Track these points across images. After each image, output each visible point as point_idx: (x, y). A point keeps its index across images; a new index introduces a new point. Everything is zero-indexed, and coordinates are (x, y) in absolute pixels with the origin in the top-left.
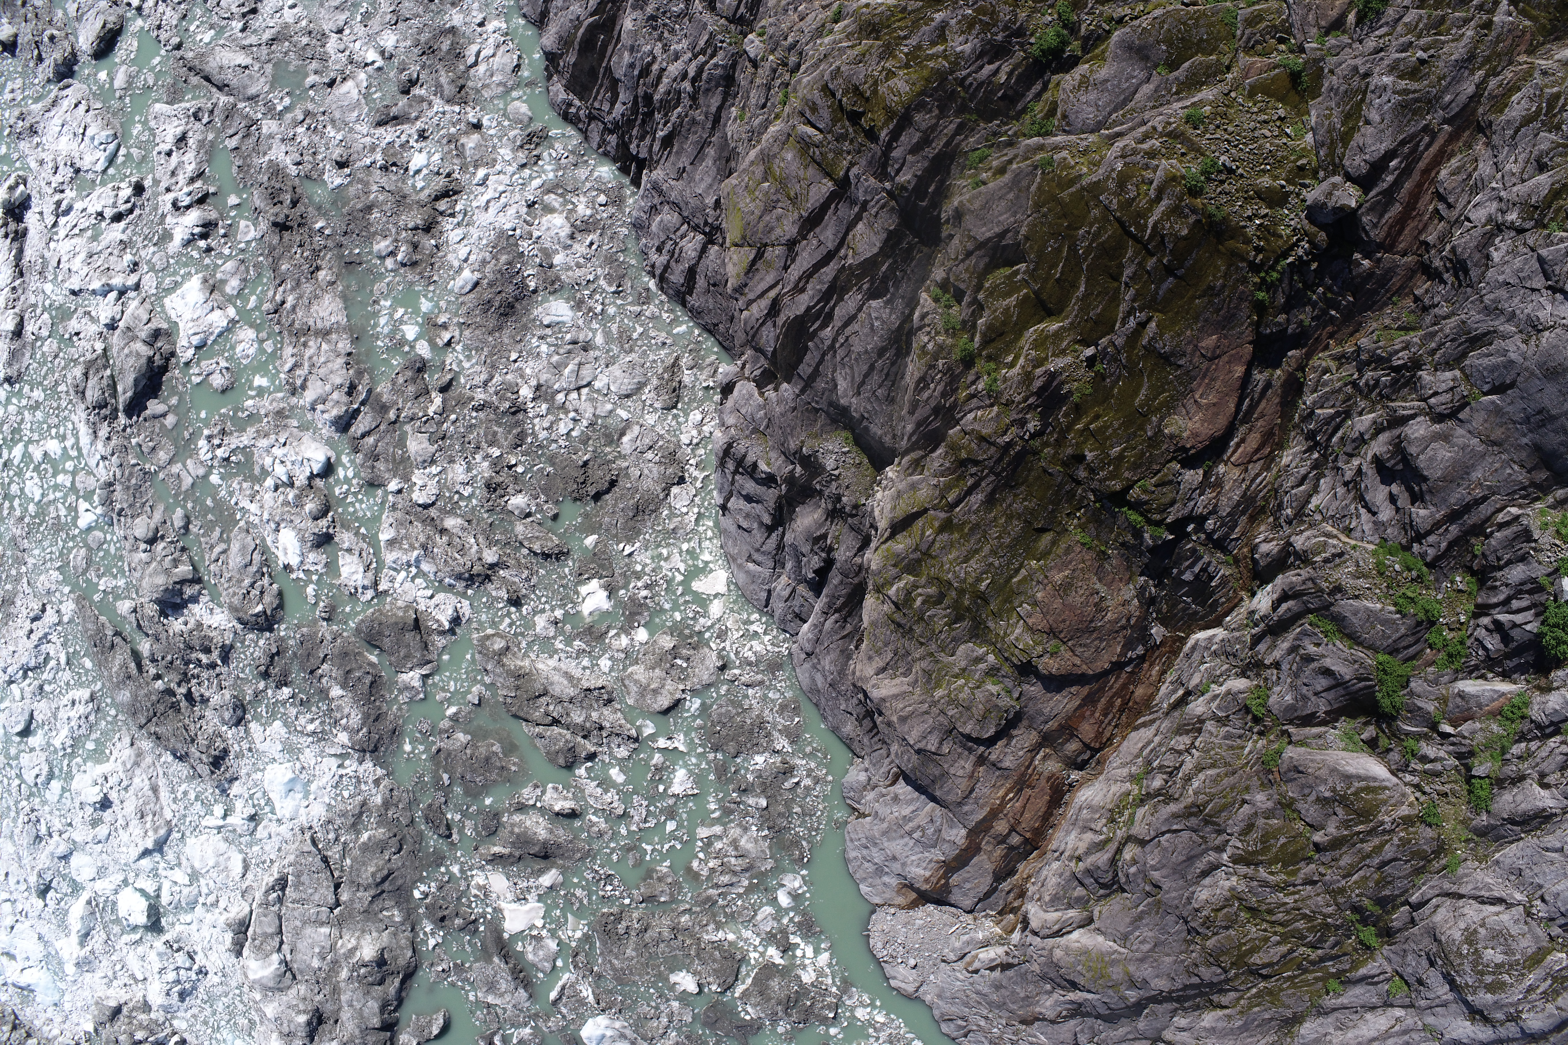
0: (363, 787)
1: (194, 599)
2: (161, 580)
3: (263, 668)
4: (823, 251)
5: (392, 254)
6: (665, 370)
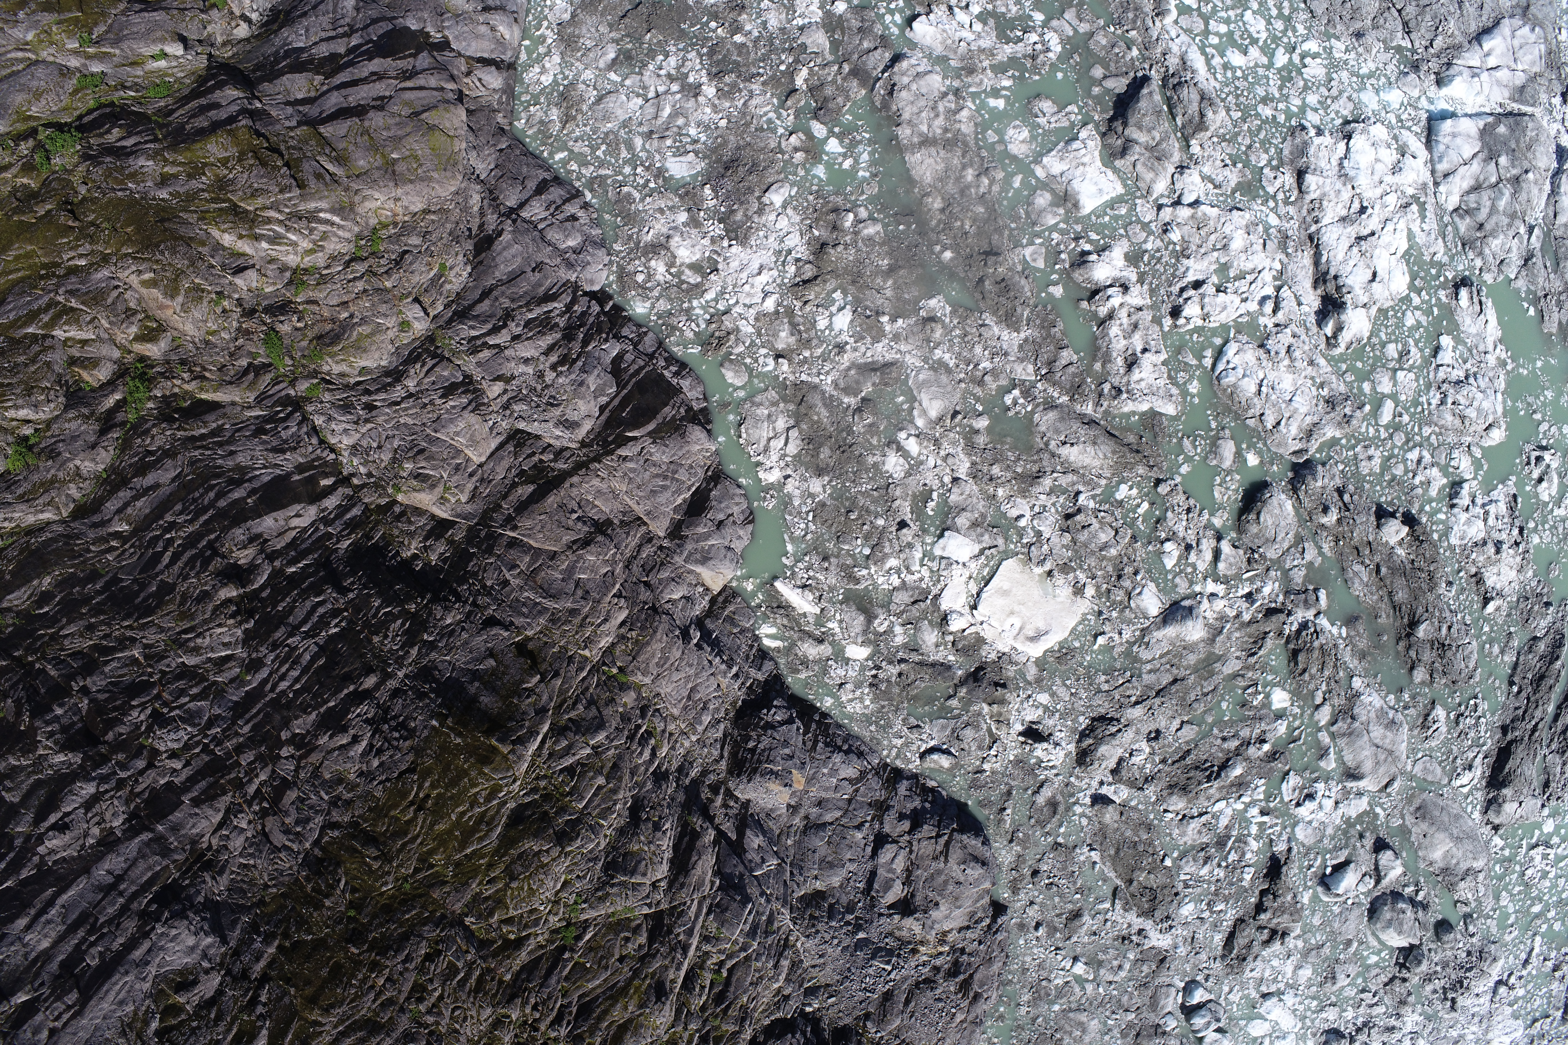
4: (344, 92)
6: (574, 118)
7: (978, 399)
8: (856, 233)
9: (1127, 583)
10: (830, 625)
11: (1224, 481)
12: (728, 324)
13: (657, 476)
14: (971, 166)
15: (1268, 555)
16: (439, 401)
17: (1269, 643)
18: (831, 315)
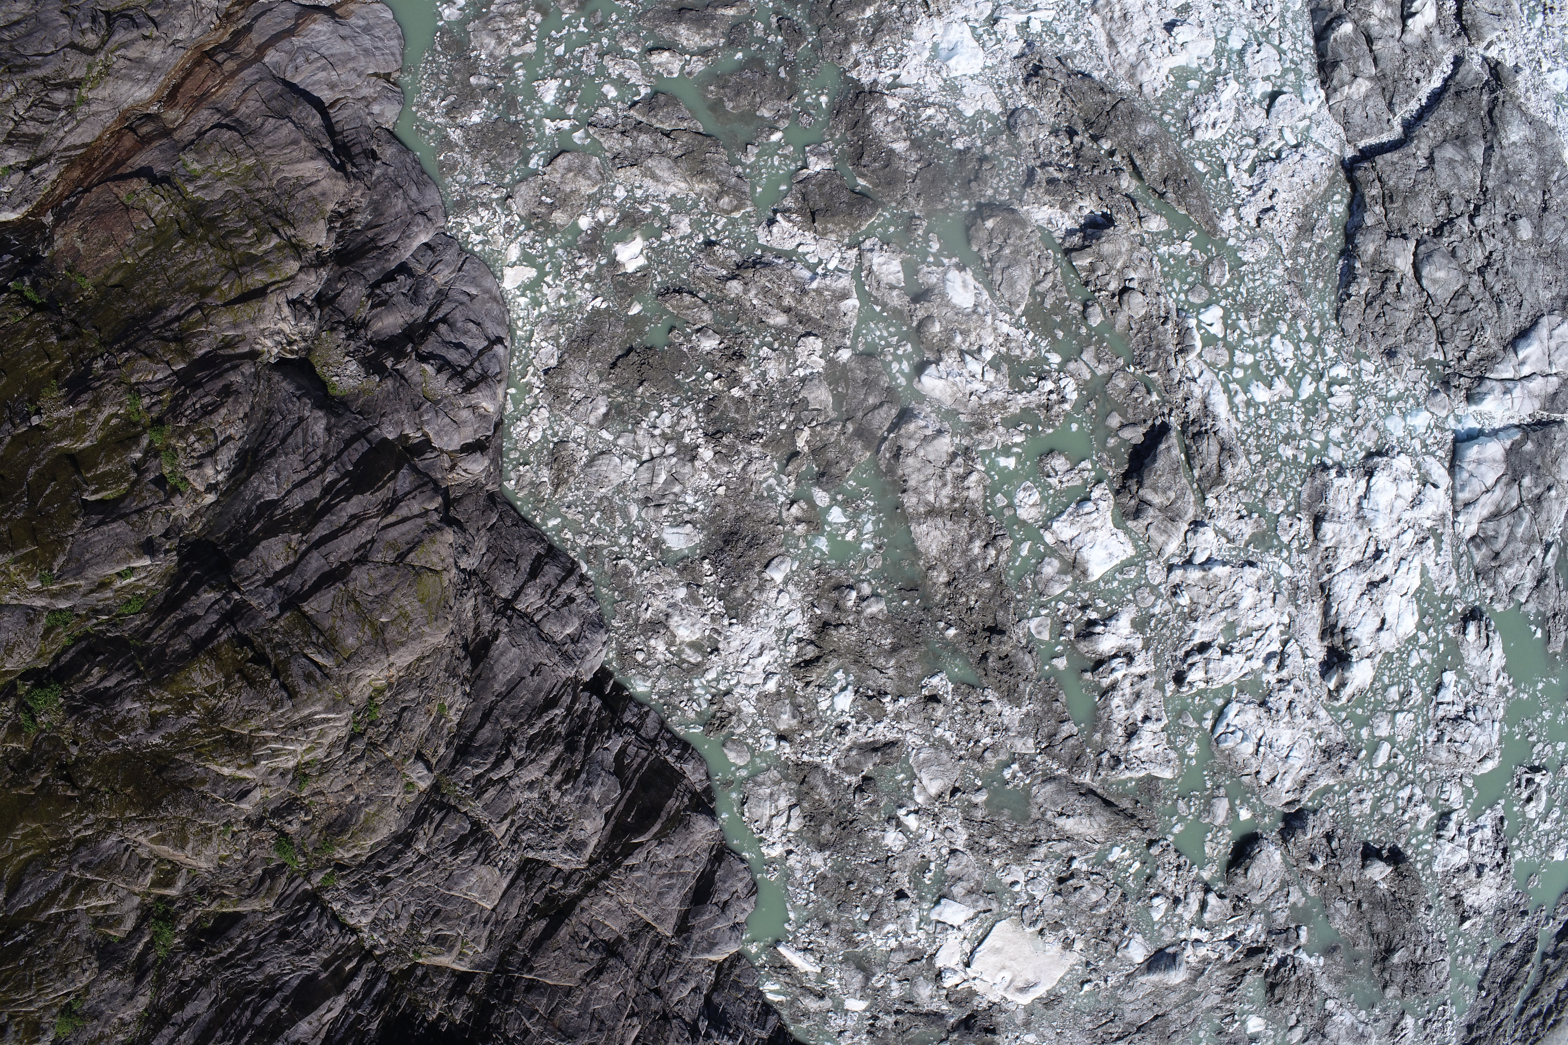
0: (872, 59)
1: (1070, 233)
2: (1107, 248)
3: (986, 166)
4: (323, 550)
5: (862, 599)
6: (566, 481)
7: (977, 775)
8: (858, 613)
9: (1115, 938)
10: (830, 982)
11: (1215, 837)
12: (729, 705)
13: (663, 876)
14: (979, 536)
15: (1253, 901)
16: (449, 859)
17: (1248, 979)
18: (833, 696)
